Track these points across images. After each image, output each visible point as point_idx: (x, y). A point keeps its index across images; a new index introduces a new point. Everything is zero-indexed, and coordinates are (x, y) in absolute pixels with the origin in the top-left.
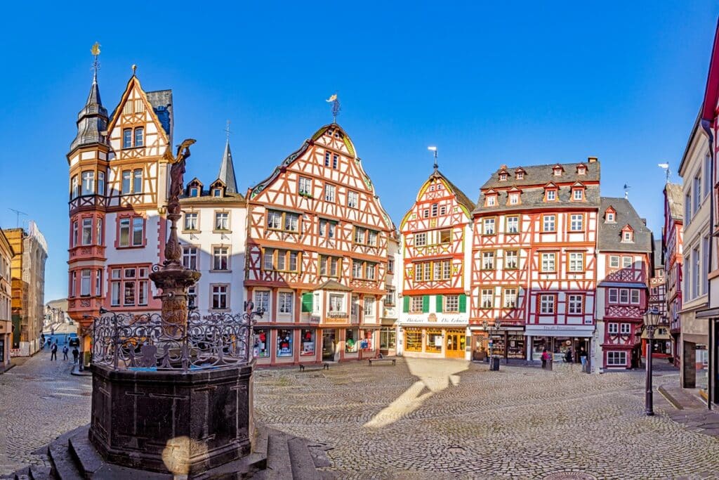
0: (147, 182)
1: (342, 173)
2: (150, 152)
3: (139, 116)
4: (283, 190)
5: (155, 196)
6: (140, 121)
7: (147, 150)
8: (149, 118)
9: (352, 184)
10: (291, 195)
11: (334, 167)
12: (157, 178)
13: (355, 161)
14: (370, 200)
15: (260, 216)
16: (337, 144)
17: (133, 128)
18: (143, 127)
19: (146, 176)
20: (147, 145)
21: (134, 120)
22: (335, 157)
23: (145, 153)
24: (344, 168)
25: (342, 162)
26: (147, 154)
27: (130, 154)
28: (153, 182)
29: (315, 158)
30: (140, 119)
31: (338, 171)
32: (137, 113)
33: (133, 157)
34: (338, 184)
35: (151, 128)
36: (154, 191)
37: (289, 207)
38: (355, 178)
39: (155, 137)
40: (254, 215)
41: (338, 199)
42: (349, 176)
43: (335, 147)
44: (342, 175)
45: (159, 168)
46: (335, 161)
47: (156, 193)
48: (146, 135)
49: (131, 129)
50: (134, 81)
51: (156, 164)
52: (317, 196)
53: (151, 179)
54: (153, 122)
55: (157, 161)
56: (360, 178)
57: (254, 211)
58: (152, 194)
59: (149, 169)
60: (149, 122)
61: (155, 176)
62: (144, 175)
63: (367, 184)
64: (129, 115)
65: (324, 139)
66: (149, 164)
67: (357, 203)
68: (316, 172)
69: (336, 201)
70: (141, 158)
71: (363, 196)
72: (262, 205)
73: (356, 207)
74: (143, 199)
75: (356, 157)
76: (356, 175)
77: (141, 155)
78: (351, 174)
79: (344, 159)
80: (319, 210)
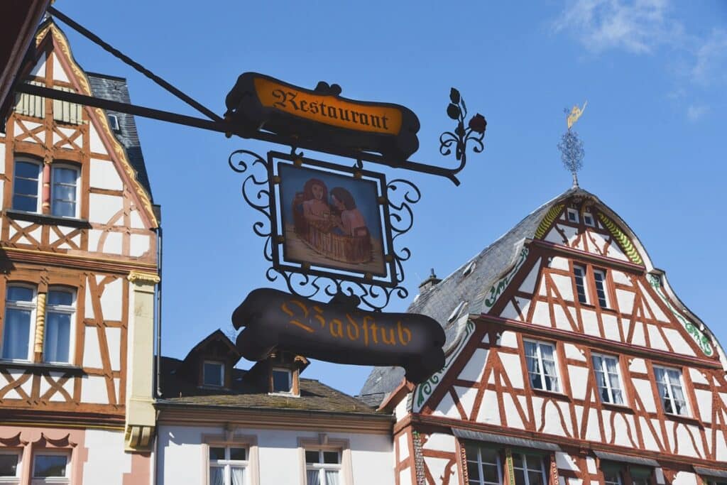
0: (91, 333)
1: (625, 316)
2: (101, 243)
3: (68, 132)
4: (491, 380)
5: (117, 381)
6: (67, 146)
7: (94, 235)
8: (96, 145)
9: (657, 344)
10: (515, 392)
11: (603, 303)
12: (123, 326)
13: (648, 277)
14: (717, 384)
15: (447, 461)
16: (593, 241)
17: (49, 161)
18: (79, 165)
19: (89, 313)
20: (91, 220)
21: (49, 137)
22: (598, 277)
23: (85, 242)
24: (625, 301)
25: (619, 286)
26: (92, 246)
27: (37, 234)
28: (113, 335)
29: (550, 284)
30: (70, 141)
31: (614, 312)
32: (61, 123)
33: (44, 244)
34: (624, 351)
35: (103, 173)
36: (115, 366)
37: (515, 432)
38: (660, 325)
39: (118, 203)
40: (429, 461)
41: (633, 395)
42: (645, 322)
43: (592, 249)
44: (626, 323)
45: (132, 295)
46: (599, 286)
47: (122, 374)
48: (89, 190)
49: (41, 159)
50: (50, 33)
51: (120, 280)
52: (579, 392)
53: (106, 324)
54: (109, 158)
55: (125, 274)
56: (675, 325)
57: (426, 446)
58: (107, 374)
59: (97, 292)
60: (97, 156)
61: (118, 317)
62: (81, 309)
63: (698, 338)
64: (33, 118)
65: (561, 232)
66: (99, 278)
67: (687, 399)
68: (563, 325)
69: (632, 403)
70: (74, 253)
71: (697, 376)
72: (447, 431)
73: (687, 412)
74: (77, 388)
75: (649, 268)
76: (661, 316)
77: (73, 245)
78: (647, 315)
79: (619, 277)
80: (593, 435)
